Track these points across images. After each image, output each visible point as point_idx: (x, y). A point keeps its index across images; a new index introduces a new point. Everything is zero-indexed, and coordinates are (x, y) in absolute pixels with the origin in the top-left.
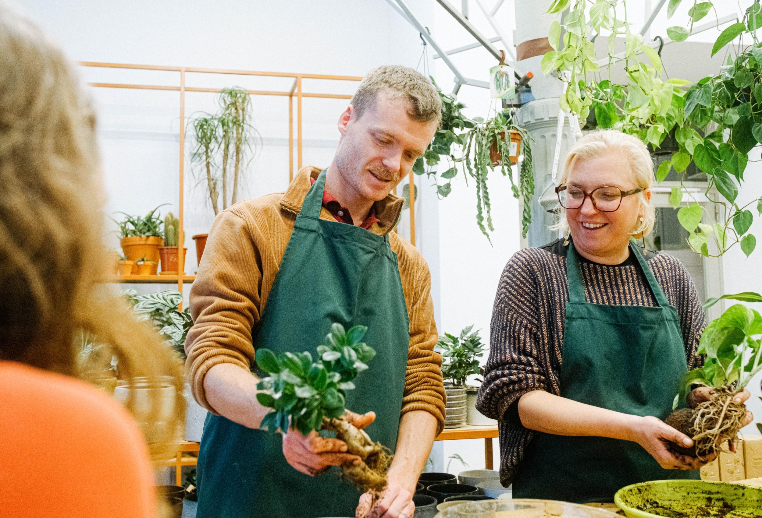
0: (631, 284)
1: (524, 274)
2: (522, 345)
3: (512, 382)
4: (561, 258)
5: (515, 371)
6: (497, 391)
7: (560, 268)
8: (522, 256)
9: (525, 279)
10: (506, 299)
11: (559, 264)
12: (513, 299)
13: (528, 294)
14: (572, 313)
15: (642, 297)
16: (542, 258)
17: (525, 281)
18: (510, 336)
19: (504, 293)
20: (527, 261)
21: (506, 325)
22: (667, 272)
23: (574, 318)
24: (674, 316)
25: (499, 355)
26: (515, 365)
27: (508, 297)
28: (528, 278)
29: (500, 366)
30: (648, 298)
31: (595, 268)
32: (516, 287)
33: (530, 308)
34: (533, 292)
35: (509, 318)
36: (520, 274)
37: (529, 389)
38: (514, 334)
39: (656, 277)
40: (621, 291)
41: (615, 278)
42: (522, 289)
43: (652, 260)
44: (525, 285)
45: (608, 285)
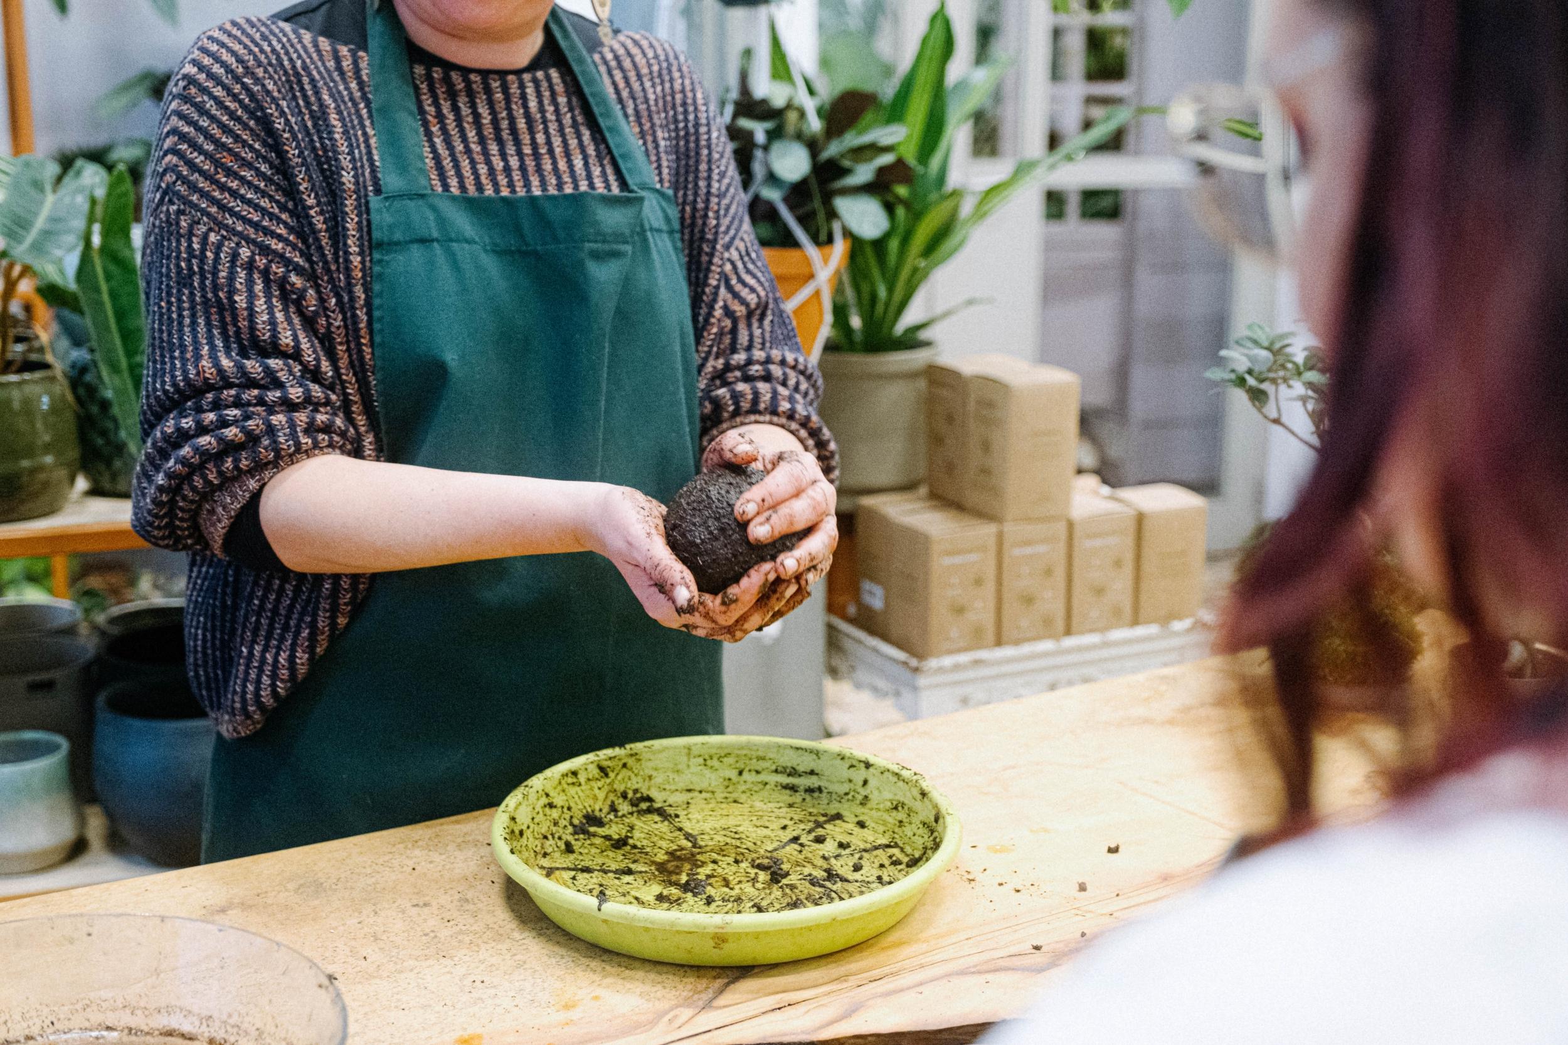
0: (553, 128)
1: (232, 106)
2: (243, 324)
3: (230, 448)
4: (344, 50)
5: (235, 412)
6: (188, 477)
7: (344, 79)
8: (223, 45)
9: (238, 119)
10: (180, 188)
11: (339, 68)
12: (203, 184)
13: (249, 165)
14: (391, 227)
15: (586, 164)
16: (287, 53)
17: (237, 128)
18: (206, 302)
19: (173, 169)
20: (240, 61)
21: (190, 268)
22: (648, 84)
23: (398, 243)
24: (668, 219)
25: (178, 363)
26: (233, 392)
27: (185, 181)
28: (245, 117)
29: (189, 398)
30: (602, 165)
31: (447, 80)
32: (209, 147)
33: (257, 207)
34: (265, 159)
35: (196, 246)
36: (219, 103)
37: (280, 460)
38: (216, 296)
39: (620, 100)
40: (527, 150)
41: (509, 108)
42: (230, 150)
43: (606, 50)
44: (237, 138)
45: (488, 131)
